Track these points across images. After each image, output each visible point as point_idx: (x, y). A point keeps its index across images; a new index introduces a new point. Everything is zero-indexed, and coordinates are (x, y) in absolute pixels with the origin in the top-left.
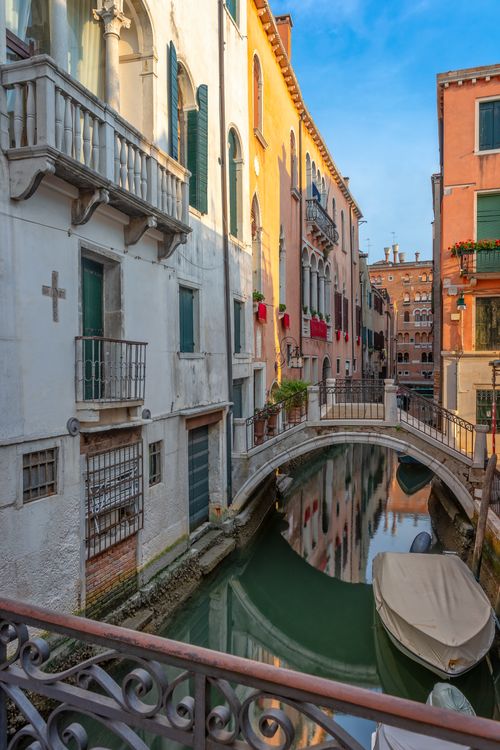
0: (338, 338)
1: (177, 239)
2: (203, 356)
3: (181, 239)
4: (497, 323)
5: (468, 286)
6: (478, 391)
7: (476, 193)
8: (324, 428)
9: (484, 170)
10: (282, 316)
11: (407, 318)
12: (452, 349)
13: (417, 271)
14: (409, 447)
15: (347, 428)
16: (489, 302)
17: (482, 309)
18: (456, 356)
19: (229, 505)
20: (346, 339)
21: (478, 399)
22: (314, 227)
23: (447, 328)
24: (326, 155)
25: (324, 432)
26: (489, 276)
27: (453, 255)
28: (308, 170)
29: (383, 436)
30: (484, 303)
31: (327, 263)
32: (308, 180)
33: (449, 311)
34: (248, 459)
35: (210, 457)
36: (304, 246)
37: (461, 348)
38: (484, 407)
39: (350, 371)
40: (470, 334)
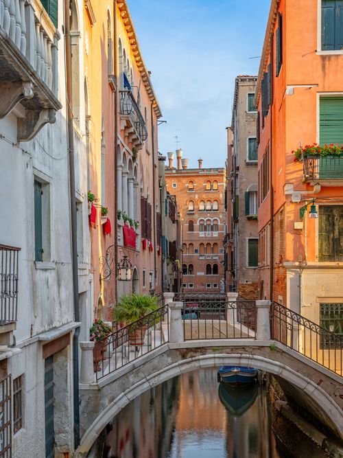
0: (144, 248)
1: (44, 116)
2: (53, 265)
3: (50, 117)
4: (339, 232)
5: (310, 192)
6: (321, 305)
7: (318, 95)
8: (189, 350)
9: (327, 71)
10: (105, 221)
11: (191, 228)
12: (296, 259)
13: (201, 179)
14: (284, 368)
15: (215, 349)
16: (331, 211)
17: (324, 218)
18: (300, 267)
19: (76, 448)
20: (150, 249)
21: (322, 313)
22: (128, 122)
23: (289, 237)
24: (135, 43)
25: (189, 355)
26: (334, 184)
27: (296, 160)
28: (121, 57)
29: (255, 357)
30: (327, 210)
31: (135, 164)
32: (121, 69)
33: (292, 219)
34: (99, 390)
35: (55, 389)
36: (119, 142)
37: (304, 259)
38: (327, 321)
39: (153, 284)
40: (313, 244)
